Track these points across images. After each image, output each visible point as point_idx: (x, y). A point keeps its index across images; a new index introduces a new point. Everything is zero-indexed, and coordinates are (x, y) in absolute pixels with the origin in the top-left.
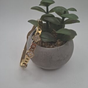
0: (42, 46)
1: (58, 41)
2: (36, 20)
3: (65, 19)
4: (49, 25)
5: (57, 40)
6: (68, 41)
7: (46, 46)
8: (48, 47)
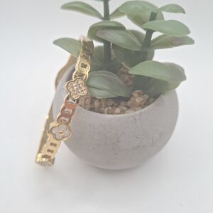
0: (92, 109)
4: (112, 51)
5: (133, 91)
7: (102, 109)
8: (108, 113)
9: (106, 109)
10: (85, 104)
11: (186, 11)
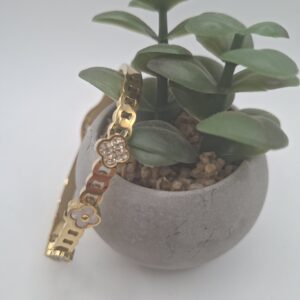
0: (137, 181)
1: (205, 160)
2: (116, 67)
3: (239, 69)
4: (170, 90)
6: (248, 159)
7: (152, 181)
8: (161, 188)
9: (159, 181)
10: (126, 173)
11: (290, 35)
